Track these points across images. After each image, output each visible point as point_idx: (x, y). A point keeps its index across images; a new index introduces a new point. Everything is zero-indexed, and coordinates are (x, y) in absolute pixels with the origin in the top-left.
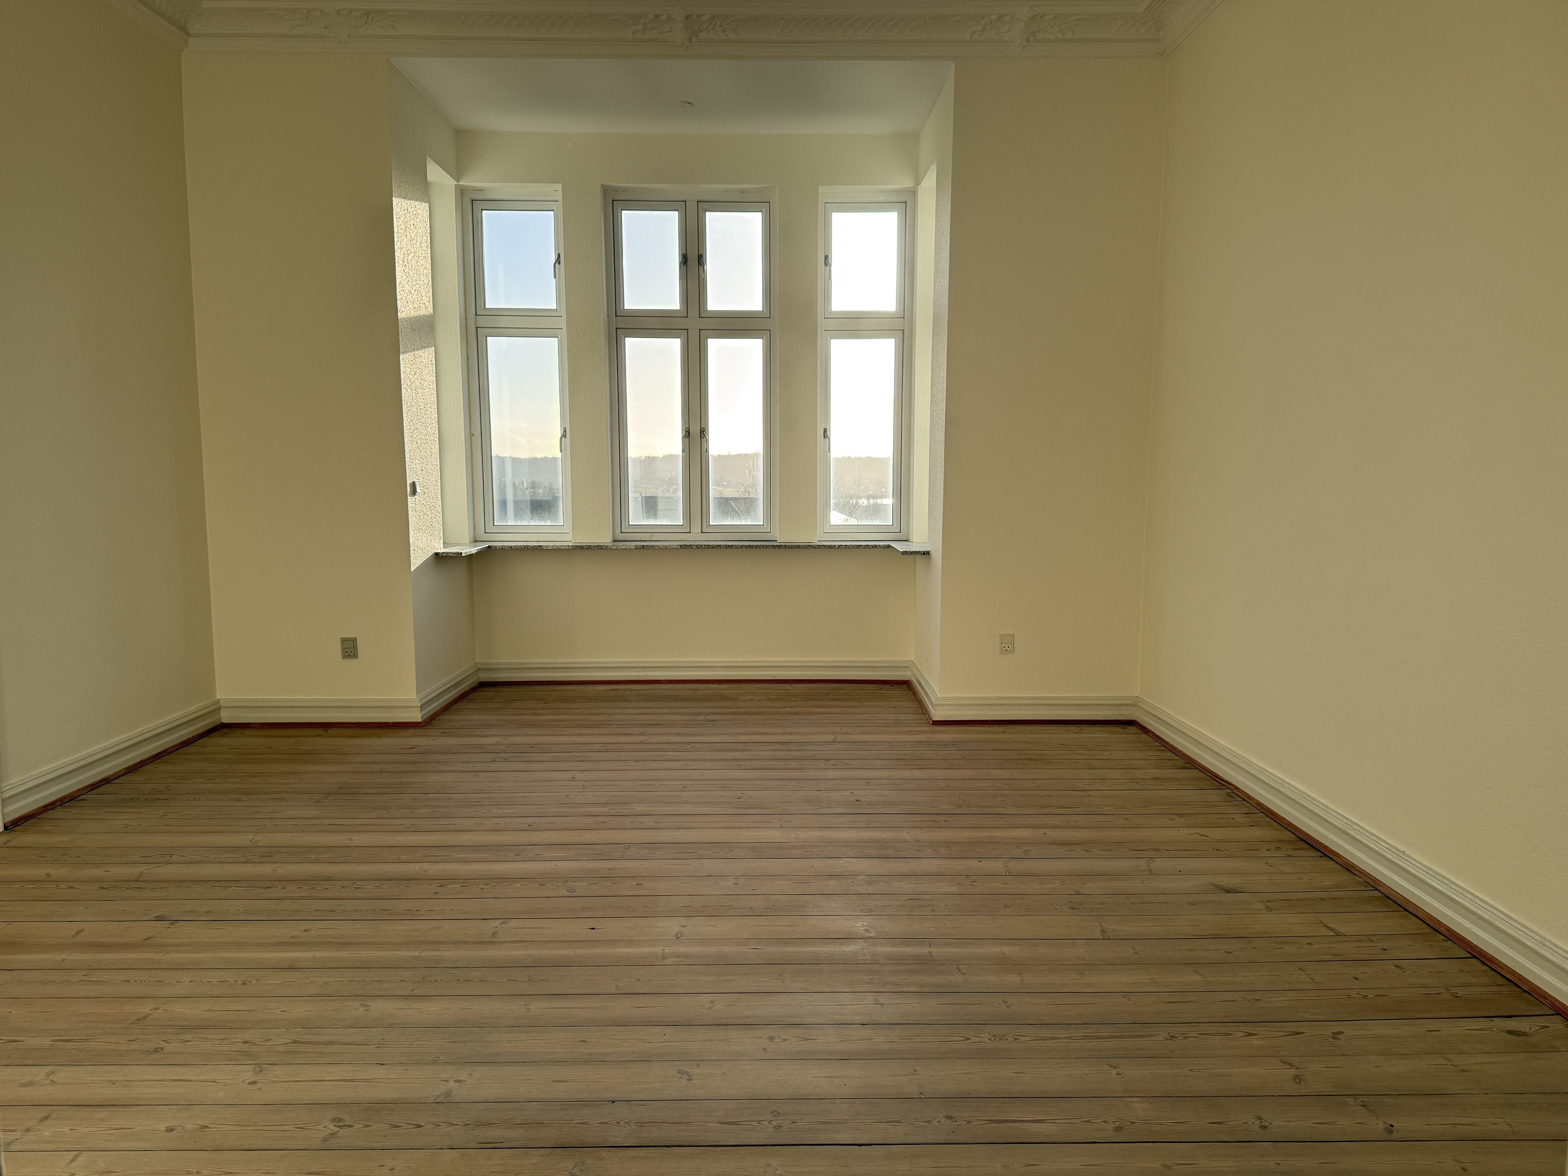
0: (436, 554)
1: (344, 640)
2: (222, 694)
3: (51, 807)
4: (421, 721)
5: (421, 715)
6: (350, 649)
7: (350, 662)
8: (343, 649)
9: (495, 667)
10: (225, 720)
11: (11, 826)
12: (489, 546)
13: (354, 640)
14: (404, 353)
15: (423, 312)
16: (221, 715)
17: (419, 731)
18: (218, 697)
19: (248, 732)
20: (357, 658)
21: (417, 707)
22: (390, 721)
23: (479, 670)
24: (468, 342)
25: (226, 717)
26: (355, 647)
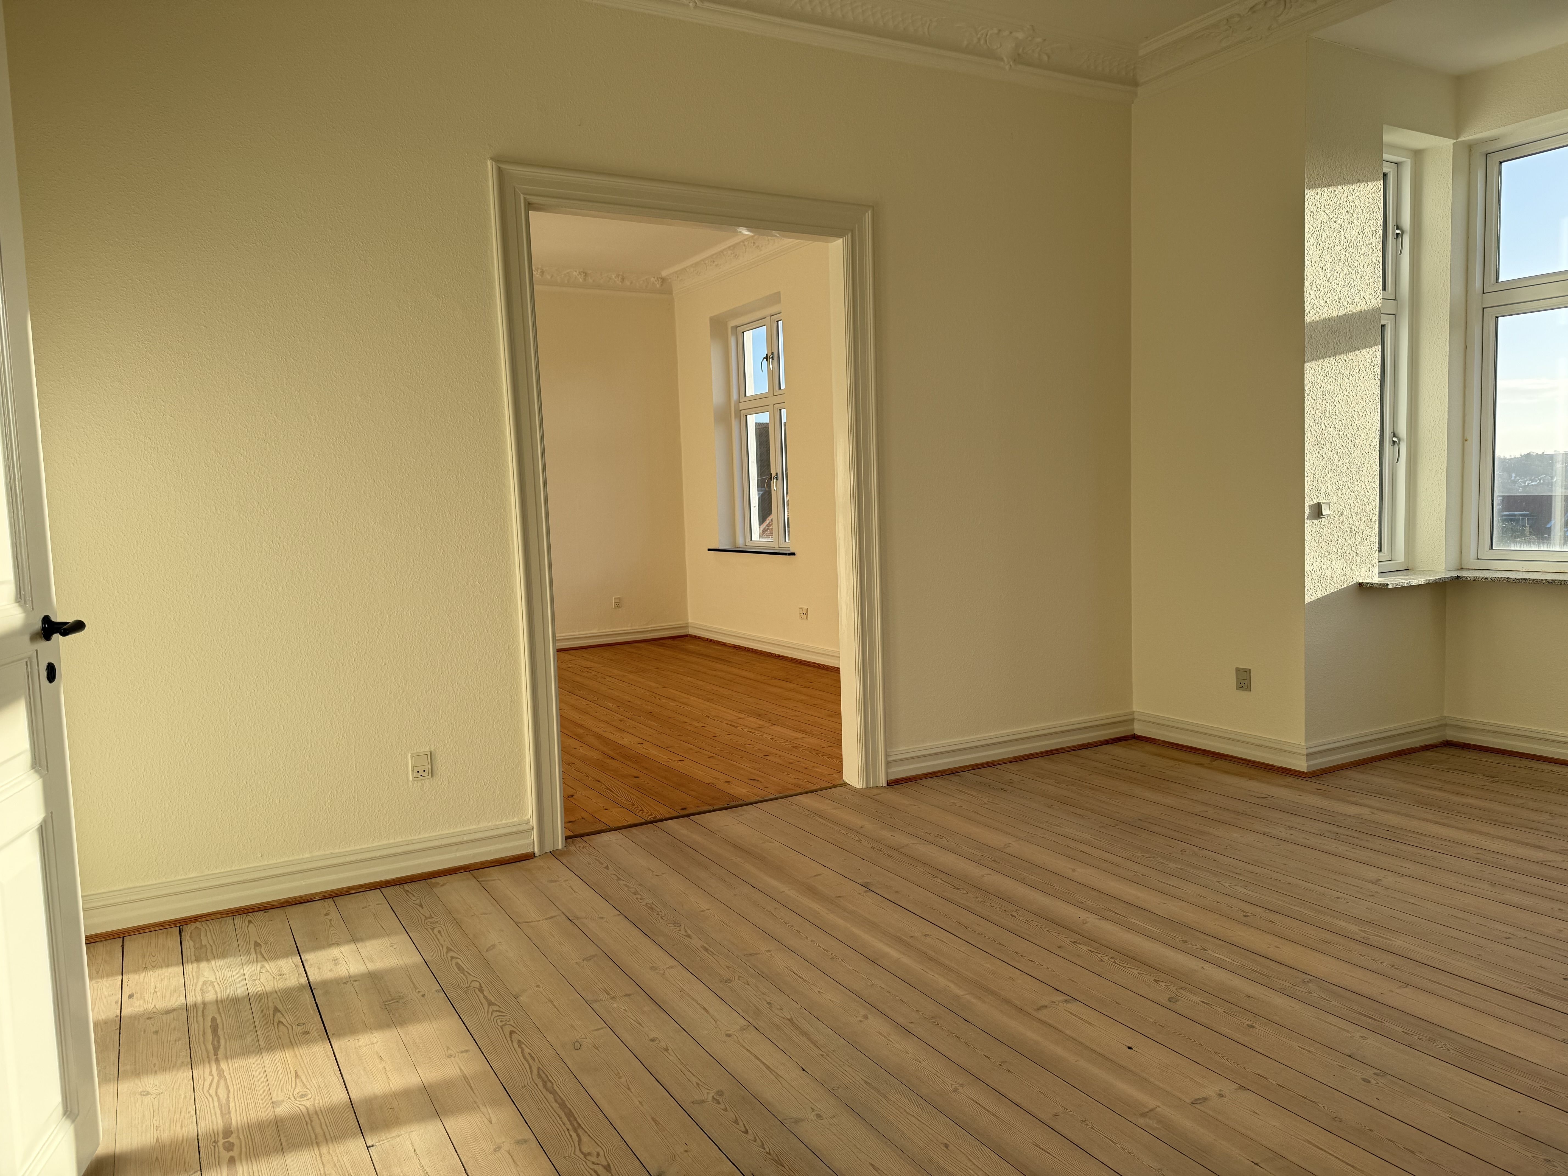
0: (1360, 584)
1: (1239, 671)
2: (1137, 707)
3: (931, 776)
4: (1306, 771)
5: (1306, 765)
6: (1244, 680)
7: (1243, 694)
8: (1238, 679)
9: (1474, 726)
10: (1138, 732)
11: (892, 783)
12: (1458, 577)
13: (1248, 672)
14: (1309, 361)
15: (1361, 306)
16: (1135, 727)
17: (1299, 782)
18: (1134, 710)
19: (1149, 747)
20: (1250, 691)
21: (1301, 754)
22: (1277, 764)
23: (1446, 725)
24: (1468, 329)
25: (1139, 729)
26: (1248, 678)
